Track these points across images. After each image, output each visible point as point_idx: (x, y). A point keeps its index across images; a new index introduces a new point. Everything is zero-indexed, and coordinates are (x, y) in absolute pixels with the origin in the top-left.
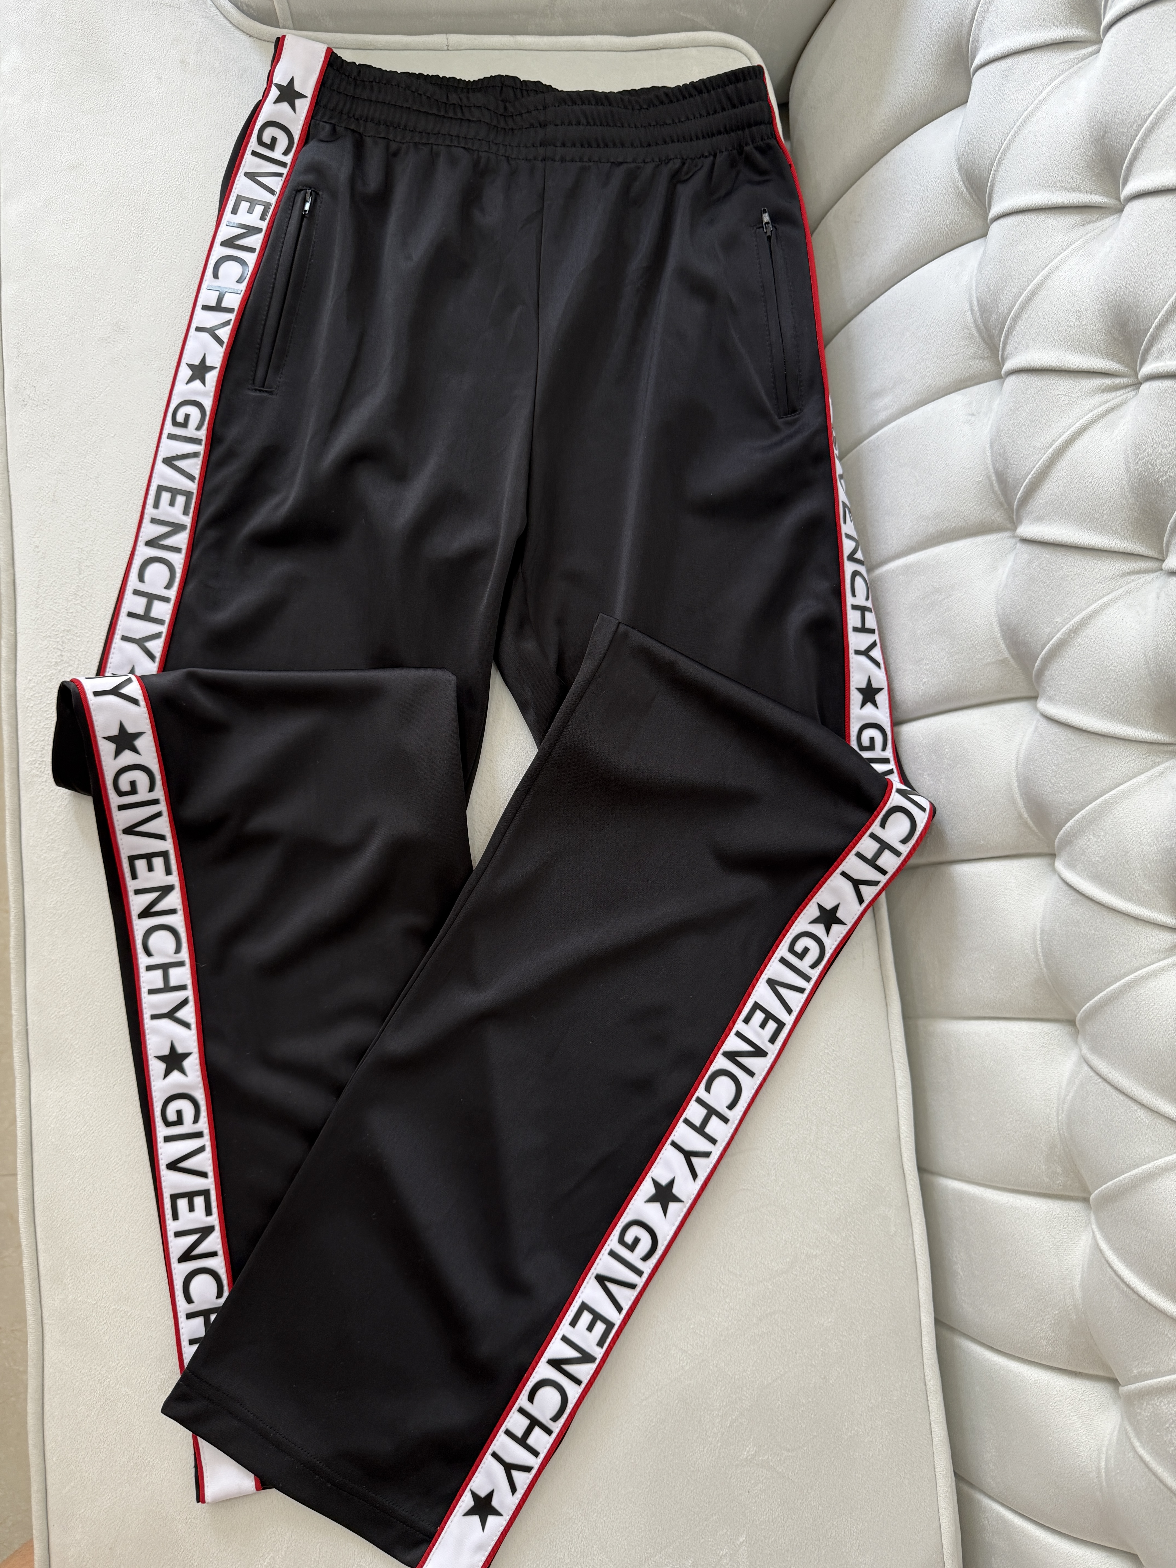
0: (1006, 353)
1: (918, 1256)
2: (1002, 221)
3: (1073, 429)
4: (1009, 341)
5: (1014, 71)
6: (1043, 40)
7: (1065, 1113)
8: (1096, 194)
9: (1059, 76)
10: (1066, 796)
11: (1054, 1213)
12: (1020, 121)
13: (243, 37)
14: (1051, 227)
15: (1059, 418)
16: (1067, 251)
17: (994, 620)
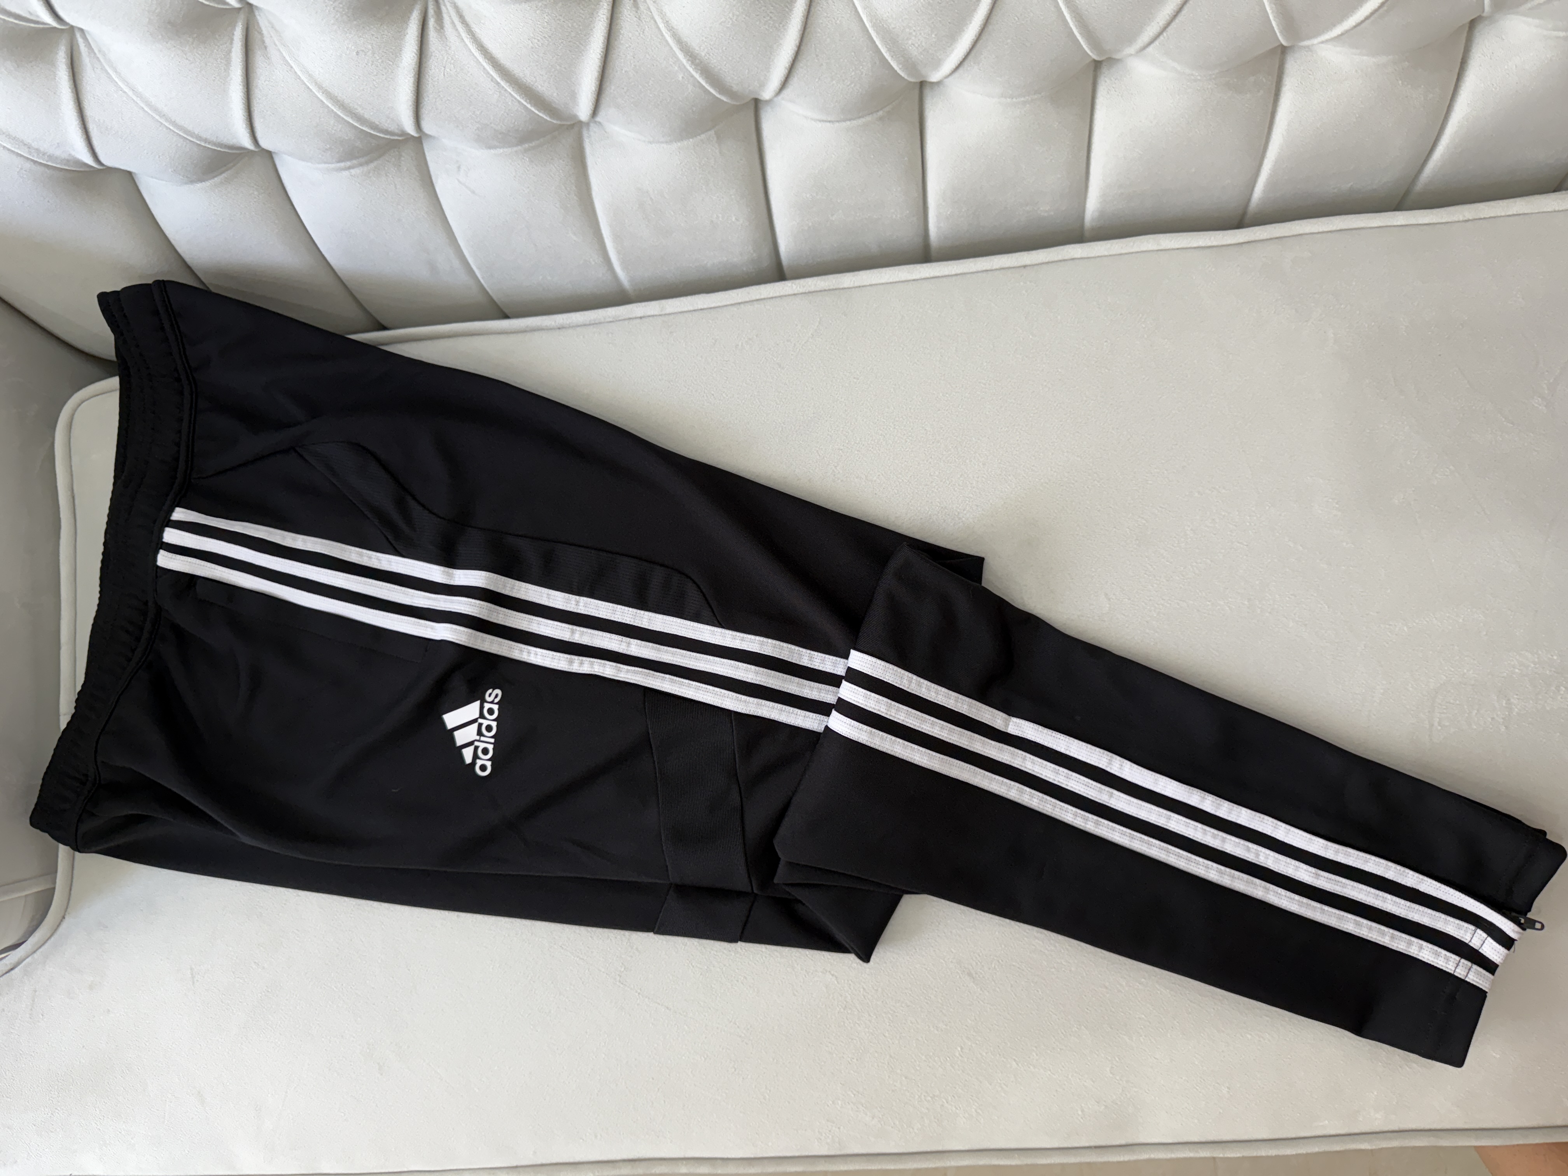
0: (396, 131)
1: (1334, 228)
2: (259, 135)
3: (481, 59)
4: (385, 128)
5: (102, 121)
6: (70, 90)
7: (1194, 72)
8: (233, 34)
9: (108, 73)
10: (865, 68)
11: (1297, 85)
12: (154, 115)
13: (64, 925)
14: (267, 82)
15: (469, 75)
16: (293, 65)
17: (675, 146)
